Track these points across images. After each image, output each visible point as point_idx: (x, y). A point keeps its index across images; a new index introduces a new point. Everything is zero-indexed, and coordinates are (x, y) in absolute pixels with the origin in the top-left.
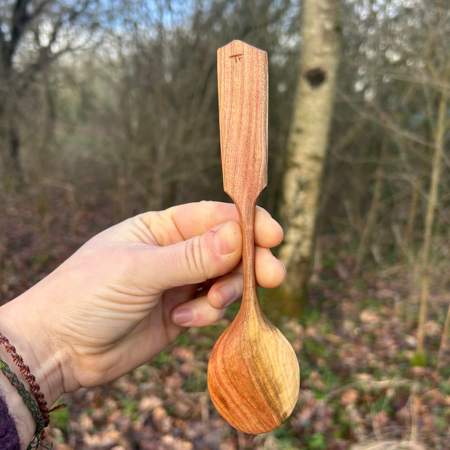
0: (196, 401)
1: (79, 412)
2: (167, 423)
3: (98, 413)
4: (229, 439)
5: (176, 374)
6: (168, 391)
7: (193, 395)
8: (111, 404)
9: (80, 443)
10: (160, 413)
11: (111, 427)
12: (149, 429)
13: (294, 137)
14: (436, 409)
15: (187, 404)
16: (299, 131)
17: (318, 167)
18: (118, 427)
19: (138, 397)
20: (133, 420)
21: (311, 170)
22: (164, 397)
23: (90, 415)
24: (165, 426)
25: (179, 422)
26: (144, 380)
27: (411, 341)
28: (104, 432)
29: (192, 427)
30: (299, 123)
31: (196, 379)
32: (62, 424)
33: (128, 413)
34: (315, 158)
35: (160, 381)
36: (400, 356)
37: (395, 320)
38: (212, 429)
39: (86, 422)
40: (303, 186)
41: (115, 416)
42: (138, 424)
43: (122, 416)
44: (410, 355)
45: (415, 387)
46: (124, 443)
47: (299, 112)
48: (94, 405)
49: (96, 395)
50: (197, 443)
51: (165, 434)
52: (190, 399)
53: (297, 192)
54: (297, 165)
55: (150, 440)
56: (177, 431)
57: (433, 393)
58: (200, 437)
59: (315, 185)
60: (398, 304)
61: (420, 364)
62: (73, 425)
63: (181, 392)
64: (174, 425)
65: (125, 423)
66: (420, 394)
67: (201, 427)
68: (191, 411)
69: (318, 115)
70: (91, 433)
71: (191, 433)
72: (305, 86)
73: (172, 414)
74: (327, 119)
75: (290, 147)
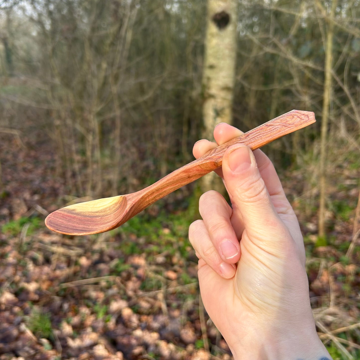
0: (155, 298)
1: (60, 322)
2: (135, 320)
3: (75, 320)
4: (188, 325)
5: (134, 279)
6: (130, 293)
7: (152, 293)
8: (85, 310)
9: (65, 347)
10: (127, 312)
11: (89, 330)
12: (120, 326)
13: (208, 73)
14: (340, 278)
15: (148, 302)
16: (212, 67)
17: (229, 96)
18: (94, 329)
19: (107, 302)
20: (106, 321)
21: (224, 99)
22: (129, 299)
23: (68, 323)
24: (134, 323)
25: (144, 318)
26: (109, 287)
27: (311, 226)
28: (84, 336)
29: (155, 319)
30: (210, 60)
31: (151, 280)
32: (47, 334)
33: (101, 316)
34: (226, 88)
35: (122, 286)
36: (306, 240)
38: (172, 318)
39: (67, 329)
40: (218, 113)
41: (90, 320)
42: (111, 324)
43: (96, 319)
44: (314, 238)
45: (323, 263)
46: (103, 341)
47: (210, 51)
48: (70, 314)
49: (70, 305)
50: (162, 332)
51: (135, 329)
52: (150, 297)
53: (215, 118)
54: (212, 96)
55: (123, 335)
56: (143, 325)
57: (338, 266)
58: (163, 327)
59: (228, 112)
60: (297, 199)
61: (322, 245)
62: (56, 332)
63: (140, 293)
64: (140, 320)
65: (100, 325)
66: (326, 268)
67: (162, 319)
68: (152, 307)
69: (227, 52)
70: (73, 338)
71: (156, 325)
72: (212, 28)
73: (137, 311)
74: (234, 54)
75: (205, 81)
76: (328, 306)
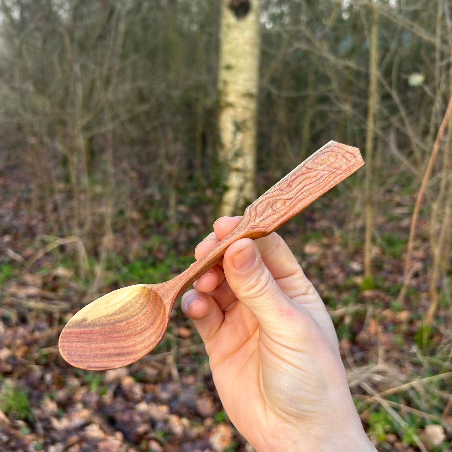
0: (163, 362)
1: (40, 397)
2: (138, 390)
3: (61, 394)
4: (205, 394)
8: (74, 382)
9: (49, 429)
10: (128, 381)
11: (79, 406)
12: (120, 399)
13: (224, 75)
14: (391, 328)
15: (154, 367)
16: (229, 67)
17: (252, 105)
18: (86, 405)
20: (101, 394)
21: (246, 108)
23: (52, 399)
24: (137, 394)
25: (150, 387)
27: (355, 266)
28: (73, 414)
29: (164, 389)
30: (227, 58)
32: (23, 415)
33: (94, 388)
34: (248, 95)
36: (349, 282)
37: (337, 248)
38: (185, 386)
39: (51, 406)
40: (239, 127)
41: (80, 394)
42: (108, 398)
43: (88, 392)
44: (359, 280)
45: (370, 310)
46: (97, 419)
47: (226, 48)
48: (54, 387)
49: (53, 376)
50: (172, 404)
51: (138, 402)
52: (157, 361)
53: (235, 133)
54: (230, 105)
55: (123, 411)
56: (149, 396)
57: (387, 313)
58: (175, 397)
59: (251, 124)
60: (337, 233)
61: (369, 288)
62: (36, 412)
64: (145, 391)
65: (94, 399)
66: (374, 317)
67: (172, 387)
68: (160, 374)
69: (248, 48)
70: (58, 417)
71: (164, 395)
73: (141, 380)
74: (256, 51)
75: (221, 86)
76: (376, 363)
